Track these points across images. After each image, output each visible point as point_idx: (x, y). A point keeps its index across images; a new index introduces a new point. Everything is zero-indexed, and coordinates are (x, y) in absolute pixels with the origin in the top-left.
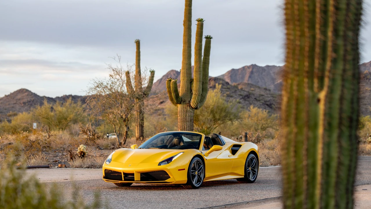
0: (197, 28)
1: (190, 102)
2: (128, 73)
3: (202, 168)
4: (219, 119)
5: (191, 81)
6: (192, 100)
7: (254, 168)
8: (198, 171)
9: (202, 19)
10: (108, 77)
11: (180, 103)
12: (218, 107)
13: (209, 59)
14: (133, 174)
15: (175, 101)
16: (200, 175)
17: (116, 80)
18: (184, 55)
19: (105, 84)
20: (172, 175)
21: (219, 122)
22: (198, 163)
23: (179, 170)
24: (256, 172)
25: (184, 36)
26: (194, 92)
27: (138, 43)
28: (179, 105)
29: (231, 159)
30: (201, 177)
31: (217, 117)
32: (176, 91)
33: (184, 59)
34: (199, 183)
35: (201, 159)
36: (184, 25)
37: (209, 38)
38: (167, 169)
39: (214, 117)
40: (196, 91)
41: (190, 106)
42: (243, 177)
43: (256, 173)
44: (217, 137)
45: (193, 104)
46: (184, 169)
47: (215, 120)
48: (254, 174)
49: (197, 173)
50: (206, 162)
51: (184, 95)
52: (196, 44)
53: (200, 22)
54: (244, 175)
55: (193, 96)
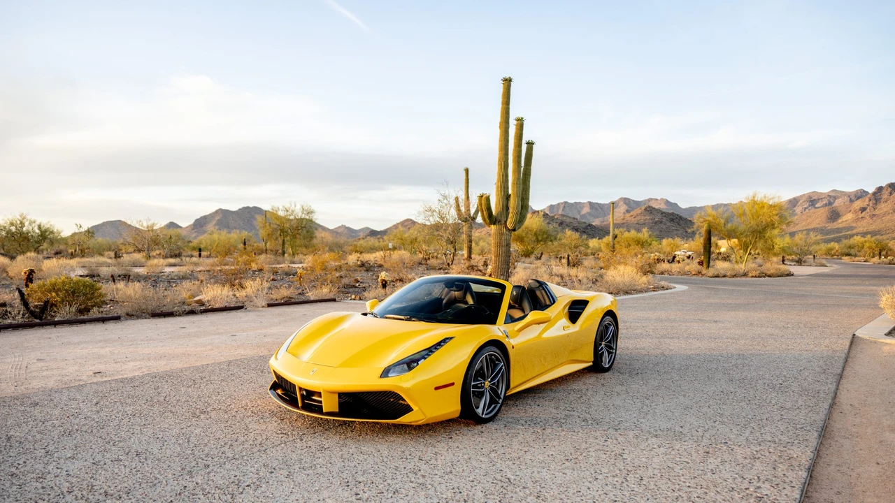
0: (516, 129)
1: (506, 222)
2: (457, 199)
3: (501, 368)
4: (541, 241)
5: (508, 197)
6: (509, 220)
7: (610, 342)
8: (492, 380)
9: (522, 118)
10: (437, 202)
11: (494, 224)
12: (540, 230)
13: (530, 169)
14: (319, 394)
15: (488, 221)
16: (498, 387)
17: (444, 205)
18: (499, 165)
19: (433, 208)
20: (416, 404)
21: (542, 243)
22: (492, 361)
23: (437, 388)
24: (613, 349)
25: (500, 141)
26: (511, 210)
27: (467, 171)
28: (492, 226)
29: (568, 335)
30: (499, 392)
31: (540, 238)
32: (489, 209)
33: (500, 169)
34: (493, 406)
35: (499, 350)
36: (500, 128)
37: (530, 144)
38: (401, 388)
39: (537, 238)
40: (514, 208)
41: (506, 227)
42: (591, 364)
43: (614, 351)
44: (539, 286)
45: (509, 225)
46: (453, 384)
47: (538, 241)
48: (609, 353)
49: (489, 384)
50: (511, 352)
51: (499, 214)
52: (514, 150)
53: (519, 122)
54: (593, 360)
55: (510, 215)
